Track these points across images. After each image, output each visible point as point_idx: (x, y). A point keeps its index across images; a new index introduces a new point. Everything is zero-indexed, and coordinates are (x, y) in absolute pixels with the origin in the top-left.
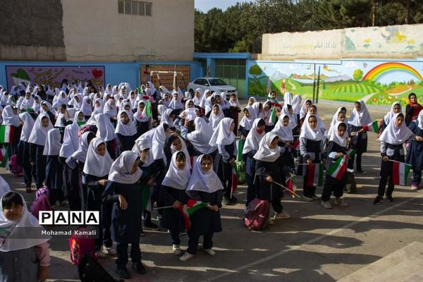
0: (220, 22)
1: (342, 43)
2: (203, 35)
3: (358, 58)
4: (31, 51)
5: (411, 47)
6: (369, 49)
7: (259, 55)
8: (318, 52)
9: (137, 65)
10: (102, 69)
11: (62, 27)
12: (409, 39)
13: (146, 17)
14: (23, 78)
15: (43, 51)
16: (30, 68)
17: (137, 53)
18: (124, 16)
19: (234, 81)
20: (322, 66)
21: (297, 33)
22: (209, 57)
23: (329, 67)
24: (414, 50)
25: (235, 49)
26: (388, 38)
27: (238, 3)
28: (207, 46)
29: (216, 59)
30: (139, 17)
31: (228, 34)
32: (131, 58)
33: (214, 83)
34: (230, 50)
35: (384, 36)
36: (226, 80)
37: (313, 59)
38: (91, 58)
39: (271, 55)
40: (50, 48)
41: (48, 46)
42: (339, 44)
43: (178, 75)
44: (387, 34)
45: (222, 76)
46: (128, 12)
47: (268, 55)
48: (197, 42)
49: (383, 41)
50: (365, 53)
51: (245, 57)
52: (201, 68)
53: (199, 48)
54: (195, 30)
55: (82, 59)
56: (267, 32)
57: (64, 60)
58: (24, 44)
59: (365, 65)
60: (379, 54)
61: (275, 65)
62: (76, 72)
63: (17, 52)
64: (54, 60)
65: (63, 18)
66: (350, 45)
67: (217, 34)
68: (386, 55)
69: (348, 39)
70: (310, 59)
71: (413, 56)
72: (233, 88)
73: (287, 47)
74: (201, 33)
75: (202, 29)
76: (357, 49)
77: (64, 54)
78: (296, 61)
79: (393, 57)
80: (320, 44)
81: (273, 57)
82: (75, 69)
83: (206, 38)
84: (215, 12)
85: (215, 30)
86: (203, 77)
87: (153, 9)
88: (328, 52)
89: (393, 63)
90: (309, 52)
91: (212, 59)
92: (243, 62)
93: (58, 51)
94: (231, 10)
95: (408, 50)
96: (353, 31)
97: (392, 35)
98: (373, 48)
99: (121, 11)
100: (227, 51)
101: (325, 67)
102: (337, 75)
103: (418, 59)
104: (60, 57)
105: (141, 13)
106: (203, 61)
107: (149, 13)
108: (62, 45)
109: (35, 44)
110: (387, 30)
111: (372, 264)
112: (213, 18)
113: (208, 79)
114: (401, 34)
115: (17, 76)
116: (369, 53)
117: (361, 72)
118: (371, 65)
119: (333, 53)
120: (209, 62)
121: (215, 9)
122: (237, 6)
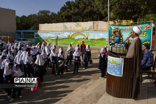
0: (25, 20)
1: (64, 27)
2: (20, 24)
3: (68, 31)
5: (83, 28)
6: (71, 29)
7: (38, 31)
8: (56, 30)
12: (82, 26)
19: (30, 39)
20: (58, 34)
21: (50, 24)
23: (60, 34)
24: (84, 29)
25: (31, 29)
26: (76, 26)
28: (21, 28)
29: (24, 32)
31: (29, 24)
33: (23, 40)
35: (75, 25)
36: (28, 39)
37: (55, 32)
39: (42, 31)
42: (63, 28)
44: (76, 25)
45: (26, 38)
47: (41, 31)
48: (18, 26)
49: (75, 26)
50: (70, 30)
51: (34, 31)
52: (19, 35)
53: (18, 28)
54: (17, 22)
56: (41, 24)
59: (71, 33)
60: (75, 30)
61: (43, 34)
66: (66, 27)
67: (25, 24)
68: (76, 30)
69: (65, 26)
70: (54, 32)
71: (83, 31)
72: (30, 42)
73: (47, 28)
74: (19, 24)
75: (19, 22)
76: (68, 29)
78: (50, 32)
79: (78, 31)
80: (57, 27)
81: (43, 31)
83: (21, 25)
84: (24, 17)
85: (24, 23)
86: (20, 38)
88: (60, 30)
89: (78, 33)
90: (54, 30)
91: (23, 32)
92: (33, 33)
94: (29, 16)
95: (82, 29)
96: (66, 23)
97: (77, 25)
98: (72, 28)
100: (28, 30)
101: (59, 34)
102: (63, 36)
103: (85, 32)
106: (20, 33)
110: (76, 23)
111: (71, 93)
112: (23, 19)
113: (21, 39)
114: (80, 24)
116: (71, 30)
117: (70, 36)
118: (72, 33)
119: (61, 30)
122: (31, 15)
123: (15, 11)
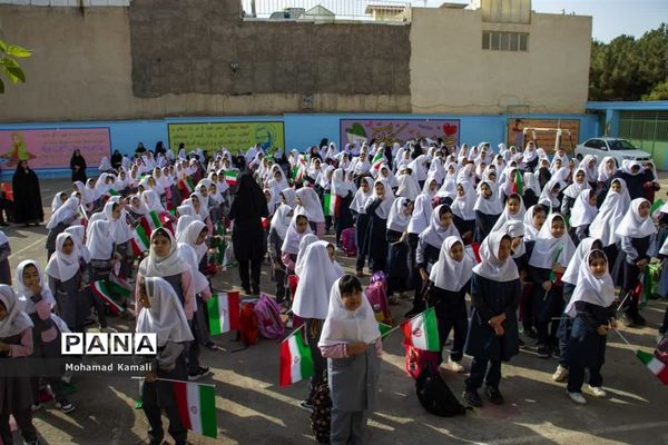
0: (630, 56)
2: (602, 77)
4: (371, 101)
9: (504, 119)
10: (456, 124)
11: (409, 71)
13: (520, 54)
14: (359, 134)
15: (385, 101)
16: (368, 122)
17: (504, 103)
18: (490, 52)
19: (648, 144)
22: (610, 108)
25: (653, 95)
27: (663, 25)
28: (606, 92)
29: (621, 111)
30: (509, 54)
31: (643, 73)
32: (496, 110)
33: (615, 146)
34: (644, 97)
36: (634, 142)
38: (442, 109)
40: (393, 97)
41: (390, 94)
43: (563, 133)
45: (628, 137)
46: (496, 47)
48: (592, 86)
52: (597, 125)
53: (595, 95)
54: (591, 69)
55: (430, 111)
57: (409, 112)
58: (362, 93)
62: (423, 127)
63: (354, 102)
64: (398, 112)
65: (411, 58)
67: (625, 74)
72: (647, 155)
74: (600, 73)
75: (602, 67)
77: (409, 104)
82: (423, 123)
83: (607, 80)
84: (623, 41)
85: (622, 68)
86: (600, 136)
87: (531, 41)
91: (615, 111)
92: (666, 114)
93: (402, 101)
94: (649, 36)
99: (485, 46)
100: (639, 99)
104: (404, 108)
105: (514, 48)
106: (600, 114)
107: (524, 48)
108: (407, 92)
109: (375, 93)
112: (619, 50)
113: (606, 140)
115: (351, 132)
120: (609, 116)
121: (624, 36)
122: (661, 30)
123: (591, 17)
